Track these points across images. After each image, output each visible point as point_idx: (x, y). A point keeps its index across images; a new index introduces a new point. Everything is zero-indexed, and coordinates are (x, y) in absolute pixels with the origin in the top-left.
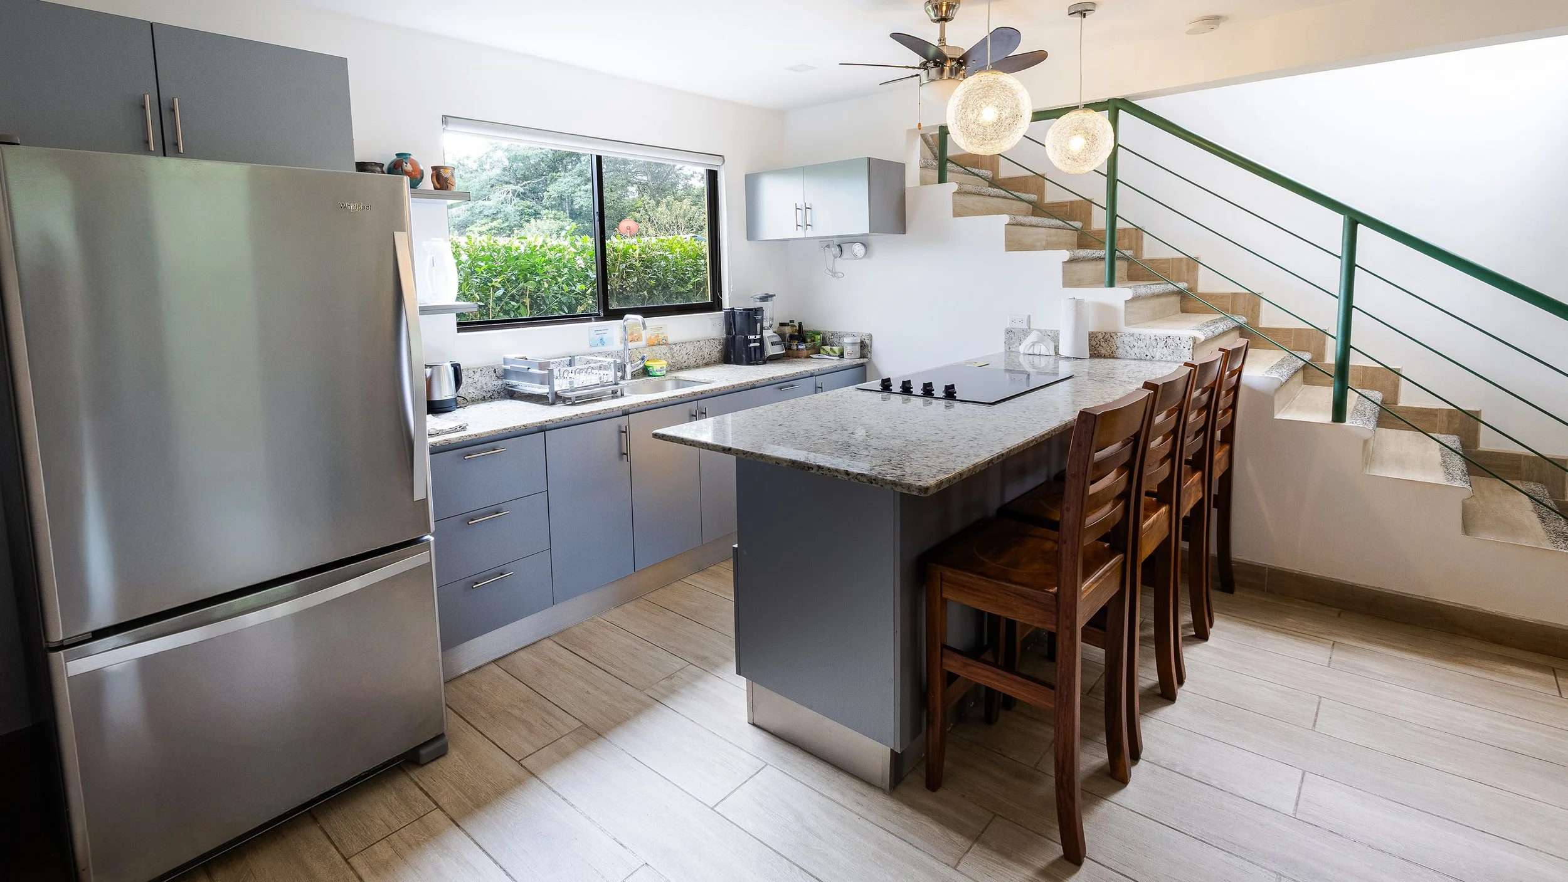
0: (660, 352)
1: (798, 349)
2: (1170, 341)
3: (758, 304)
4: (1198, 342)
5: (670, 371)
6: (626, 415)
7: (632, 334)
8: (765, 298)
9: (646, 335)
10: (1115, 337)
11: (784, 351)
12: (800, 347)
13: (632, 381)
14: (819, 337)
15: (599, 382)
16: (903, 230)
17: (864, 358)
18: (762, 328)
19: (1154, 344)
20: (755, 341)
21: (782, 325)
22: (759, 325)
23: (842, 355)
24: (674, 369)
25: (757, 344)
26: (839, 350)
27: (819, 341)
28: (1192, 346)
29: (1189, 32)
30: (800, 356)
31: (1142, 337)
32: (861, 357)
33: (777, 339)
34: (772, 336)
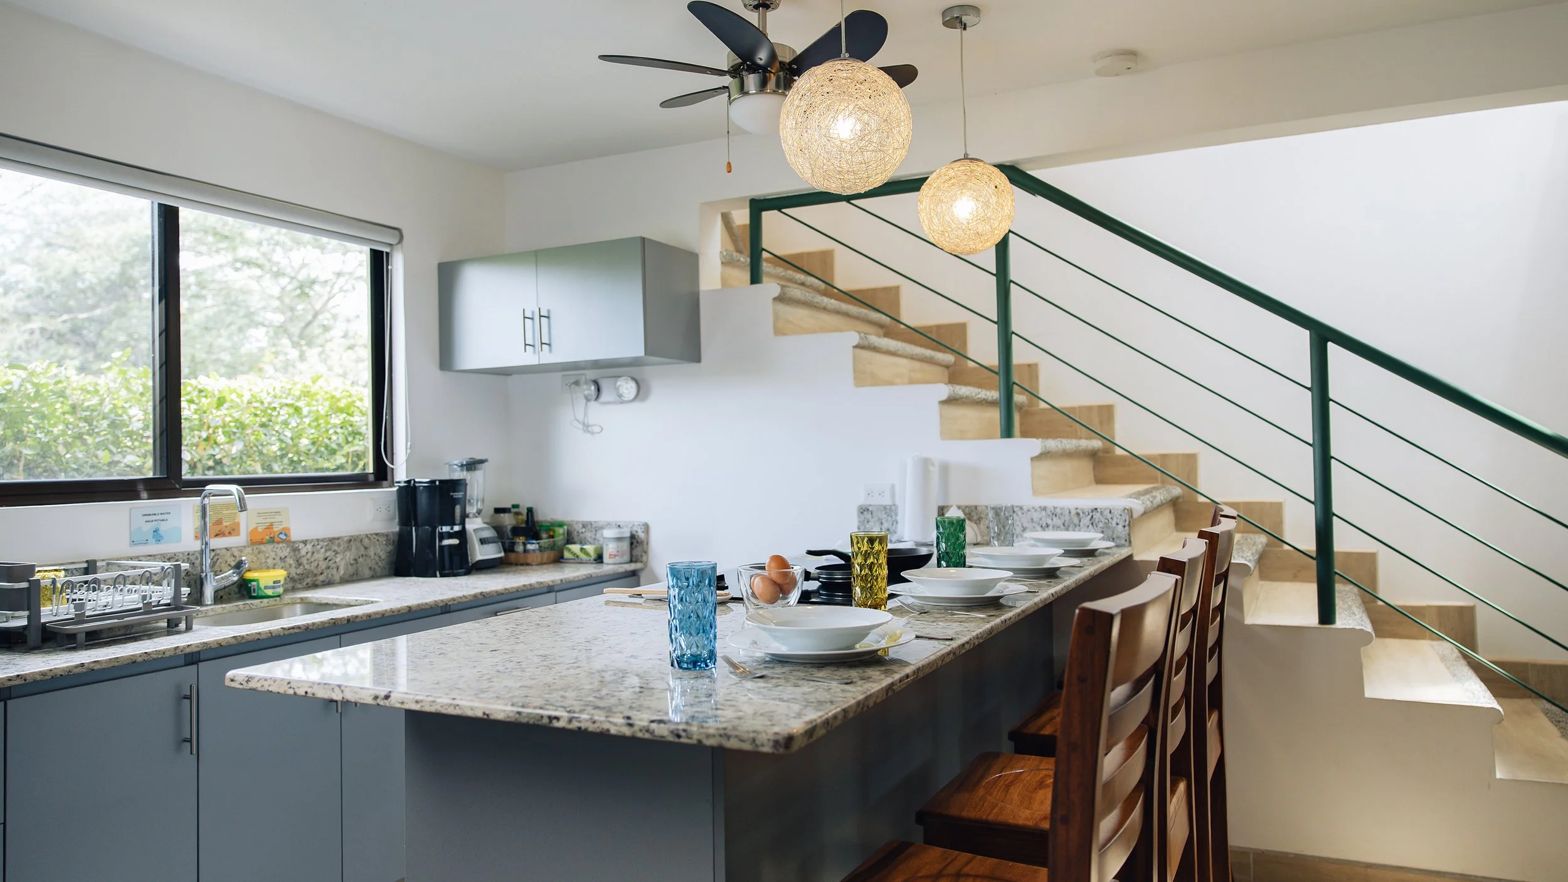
0: (273, 555)
1: (525, 551)
2: (1097, 516)
3: (457, 475)
4: (1135, 516)
5: (294, 589)
6: (193, 664)
7: (219, 522)
8: (472, 465)
9: (246, 522)
10: (1019, 513)
11: (502, 554)
12: (529, 547)
13: (213, 607)
14: (561, 531)
15: (141, 605)
16: (697, 358)
17: (636, 562)
18: (464, 516)
19: (1076, 520)
20: (451, 536)
21: (498, 511)
22: (458, 509)
23: (599, 559)
24: (300, 586)
25: (455, 541)
26: (596, 550)
27: (561, 537)
28: (1127, 522)
29: (1099, 73)
30: (529, 561)
31: (1058, 511)
32: (631, 561)
33: (489, 533)
34: (482, 529)
